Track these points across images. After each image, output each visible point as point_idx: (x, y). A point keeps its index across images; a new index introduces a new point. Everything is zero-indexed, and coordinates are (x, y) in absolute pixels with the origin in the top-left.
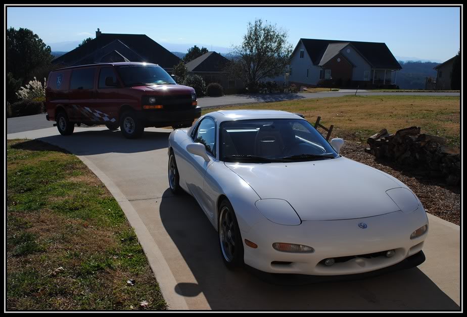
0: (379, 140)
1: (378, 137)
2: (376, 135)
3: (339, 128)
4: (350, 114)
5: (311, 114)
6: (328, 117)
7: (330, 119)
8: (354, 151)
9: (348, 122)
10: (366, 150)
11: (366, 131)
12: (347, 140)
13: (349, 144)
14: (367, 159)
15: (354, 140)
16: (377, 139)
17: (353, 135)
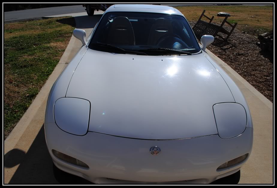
0: (267, 38)
1: (266, 36)
2: (266, 33)
3: (247, 25)
4: (261, 17)
5: (236, 15)
6: (245, 17)
7: (245, 19)
8: (249, 43)
9: (257, 22)
10: (257, 43)
11: (265, 29)
12: (249, 34)
13: (248, 37)
14: (254, 50)
15: (254, 34)
16: (266, 37)
17: (255, 31)
